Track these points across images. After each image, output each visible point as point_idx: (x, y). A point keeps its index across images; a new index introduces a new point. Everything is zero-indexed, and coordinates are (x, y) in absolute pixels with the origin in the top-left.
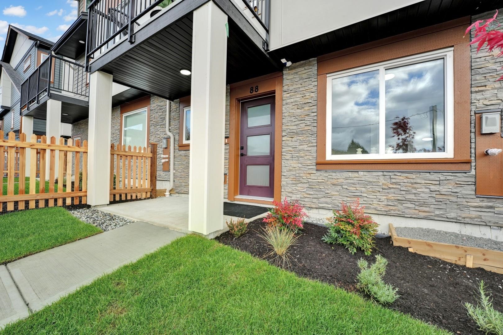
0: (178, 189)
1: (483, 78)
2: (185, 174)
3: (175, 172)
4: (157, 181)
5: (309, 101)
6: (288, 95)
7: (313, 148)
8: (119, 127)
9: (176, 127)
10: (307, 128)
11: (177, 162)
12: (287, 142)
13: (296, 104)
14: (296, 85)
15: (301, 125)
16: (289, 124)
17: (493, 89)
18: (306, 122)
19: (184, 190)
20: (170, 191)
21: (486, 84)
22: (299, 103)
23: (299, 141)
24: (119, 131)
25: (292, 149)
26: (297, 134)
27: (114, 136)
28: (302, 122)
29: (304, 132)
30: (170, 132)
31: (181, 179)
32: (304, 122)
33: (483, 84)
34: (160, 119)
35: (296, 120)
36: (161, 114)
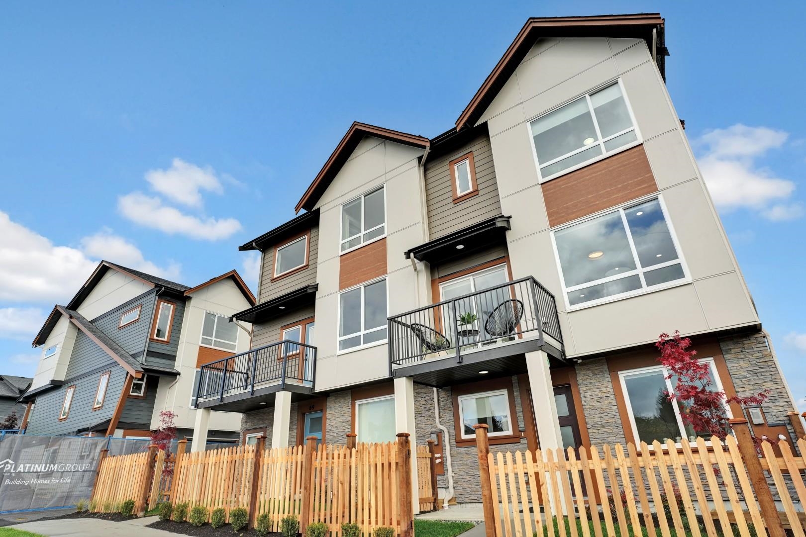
0: (461, 498)
1: (741, 382)
2: (470, 477)
3: (453, 475)
4: (438, 489)
5: (607, 395)
6: (585, 389)
7: (621, 439)
8: (350, 418)
9: (448, 419)
10: (611, 420)
11: (455, 463)
12: (594, 434)
13: (595, 397)
14: (591, 379)
15: (604, 417)
16: (592, 417)
17: (750, 390)
18: (609, 415)
19: (470, 498)
20: (449, 501)
21: (744, 386)
22: (597, 397)
23: (606, 433)
24: (350, 423)
25: (600, 441)
26: (602, 426)
27: (339, 430)
28: (605, 414)
29: (608, 424)
30: (441, 424)
31: (464, 483)
32: (606, 414)
33: (742, 386)
34: (423, 409)
35: (598, 412)
36: (424, 402)
